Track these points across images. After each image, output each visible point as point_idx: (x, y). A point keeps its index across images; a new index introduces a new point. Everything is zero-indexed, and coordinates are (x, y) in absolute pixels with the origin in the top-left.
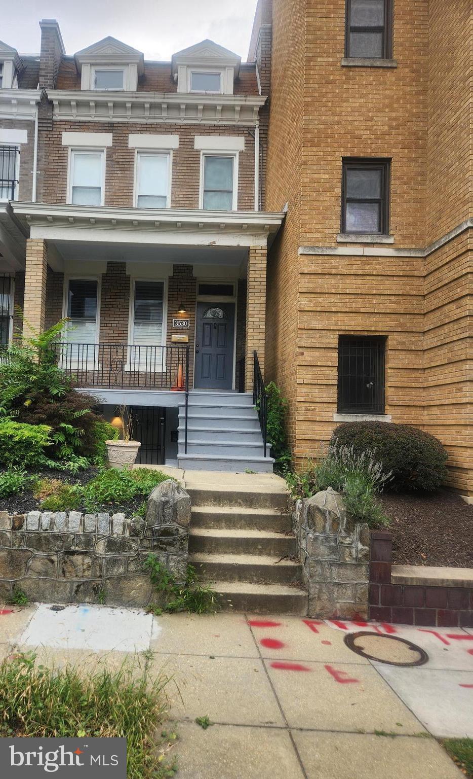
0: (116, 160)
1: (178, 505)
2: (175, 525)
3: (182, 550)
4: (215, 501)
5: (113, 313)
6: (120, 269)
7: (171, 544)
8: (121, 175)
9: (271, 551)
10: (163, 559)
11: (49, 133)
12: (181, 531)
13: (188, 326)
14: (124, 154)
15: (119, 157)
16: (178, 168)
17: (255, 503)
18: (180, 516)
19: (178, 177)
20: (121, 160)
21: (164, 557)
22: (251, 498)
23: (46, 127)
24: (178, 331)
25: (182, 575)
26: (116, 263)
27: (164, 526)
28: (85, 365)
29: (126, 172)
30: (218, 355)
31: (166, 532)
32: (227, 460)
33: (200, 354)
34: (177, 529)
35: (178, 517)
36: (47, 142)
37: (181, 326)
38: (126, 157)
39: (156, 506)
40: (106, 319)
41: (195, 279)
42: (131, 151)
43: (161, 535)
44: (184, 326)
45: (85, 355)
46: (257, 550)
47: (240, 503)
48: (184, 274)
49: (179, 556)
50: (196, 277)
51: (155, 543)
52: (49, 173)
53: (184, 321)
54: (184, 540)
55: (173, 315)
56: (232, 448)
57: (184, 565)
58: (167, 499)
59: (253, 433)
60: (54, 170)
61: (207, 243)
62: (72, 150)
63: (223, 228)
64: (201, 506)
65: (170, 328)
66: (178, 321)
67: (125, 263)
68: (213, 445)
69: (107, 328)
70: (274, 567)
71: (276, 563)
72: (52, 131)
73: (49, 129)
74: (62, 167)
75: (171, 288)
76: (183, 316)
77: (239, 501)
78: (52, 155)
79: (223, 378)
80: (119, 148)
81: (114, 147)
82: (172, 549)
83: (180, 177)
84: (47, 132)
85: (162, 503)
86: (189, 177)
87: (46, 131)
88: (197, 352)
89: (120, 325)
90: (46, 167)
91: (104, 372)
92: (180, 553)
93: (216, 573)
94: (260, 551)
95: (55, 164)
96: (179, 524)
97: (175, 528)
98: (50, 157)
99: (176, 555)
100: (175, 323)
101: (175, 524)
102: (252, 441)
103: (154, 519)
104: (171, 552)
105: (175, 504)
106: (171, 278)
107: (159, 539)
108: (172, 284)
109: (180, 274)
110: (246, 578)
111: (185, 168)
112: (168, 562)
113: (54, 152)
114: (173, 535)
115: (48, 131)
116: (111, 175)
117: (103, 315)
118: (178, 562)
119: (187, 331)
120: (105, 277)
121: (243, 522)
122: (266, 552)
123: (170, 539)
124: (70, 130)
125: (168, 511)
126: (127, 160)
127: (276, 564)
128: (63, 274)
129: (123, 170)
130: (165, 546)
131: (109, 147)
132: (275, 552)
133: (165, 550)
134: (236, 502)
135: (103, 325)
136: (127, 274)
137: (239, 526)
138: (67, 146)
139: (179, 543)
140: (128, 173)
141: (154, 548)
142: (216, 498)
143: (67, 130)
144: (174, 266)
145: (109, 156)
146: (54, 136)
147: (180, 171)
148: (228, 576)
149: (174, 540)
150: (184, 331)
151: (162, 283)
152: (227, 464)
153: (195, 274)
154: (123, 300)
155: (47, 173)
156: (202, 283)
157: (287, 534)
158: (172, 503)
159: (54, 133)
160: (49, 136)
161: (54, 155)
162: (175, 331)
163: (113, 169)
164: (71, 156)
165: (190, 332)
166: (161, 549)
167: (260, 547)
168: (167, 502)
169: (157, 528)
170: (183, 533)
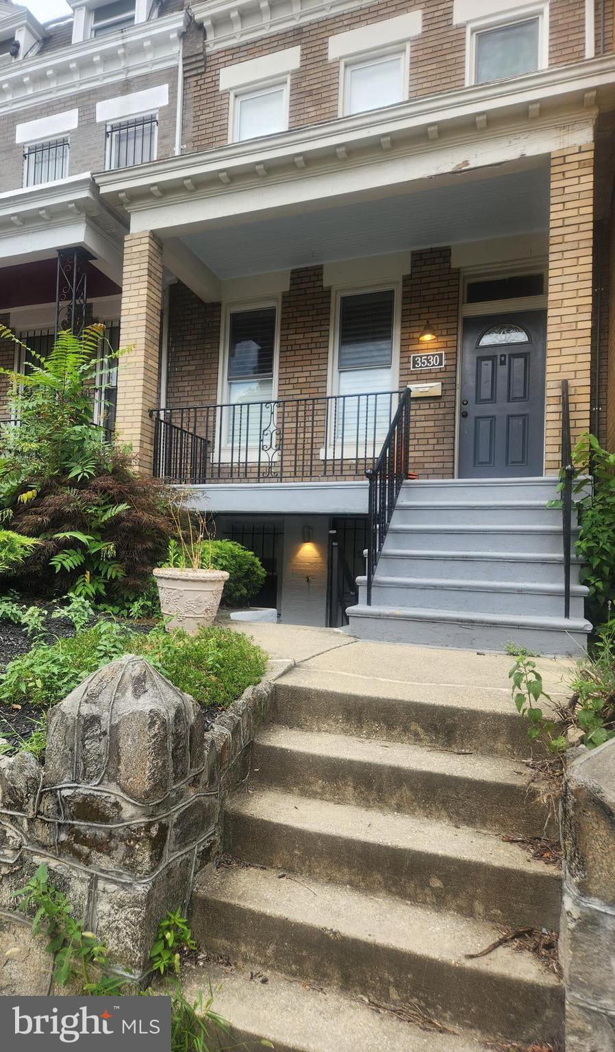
0: (307, 89)
1: (122, 731)
2: (112, 792)
3: (132, 868)
4: (348, 720)
5: (300, 358)
6: (313, 279)
7: (102, 846)
8: (314, 114)
9: (476, 903)
10: (79, 888)
11: (199, 77)
12: (128, 811)
13: (441, 364)
14: (320, 75)
15: (311, 82)
16: (420, 70)
17: (462, 736)
18: (126, 765)
19: (420, 87)
20: (315, 87)
21: (82, 881)
22: (449, 721)
23: (193, 69)
24: (421, 377)
25: (126, 948)
26: (306, 269)
27: (85, 789)
28: (243, 454)
29: (323, 106)
30: (509, 417)
31: (89, 810)
32: (462, 621)
33: (470, 421)
34: (116, 805)
35: (122, 767)
36: (196, 94)
37: (427, 366)
38: (323, 79)
39: (67, 728)
40: (289, 370)
41: (458, 271)
42: (333, 66)
43: (76, 815)
44: (434, 365)
45: (244, 438)
46: (427, 891)
47: (416, 734)
48: (433, 267)
49: (124, 886)
50: (459, 269)
51: (63, 837)
52: (199, 143)
53: (433, 355)
54: (137, 840)
55: (411, 348)
56: (483, 595)
57: (133, 918)
58: (95, 710)
59: (544, 562)
60: (208, 136)
61: (448, 168)
62: (236, 96)
63: (484, 124)
64: (311, 730)
65: (405, 372)
66: (421, 357)
67: (321, 268)
68: (435, 587)
69: (291, 387)
70: (461, 972)
71: (472, 957)
72: (204, 73)
73: (199, 71)
74: (219, 128)
75: (406, 297)
76: (431, 346)
77: (412, 728)
78: (205, 112)
79: (523, 462)
80: (312, 66)
81: (304, 68)
82: (104, 862)
83: (425, 85)
84: (196, 78)
85: (82, 722)
86: (444, 81)
87: (195, 75)
88: (464, 415)
89: (312, 379)
90: (194, 134)
91: (284, 464)
92: (127, 879)
93: (272, 947)
94: (437, 897)
95: (207, 126)
96: (123, 790)
97: (112, 799)
98: (201, 117)
99: (115, 882)
100: (415, 363)
101: (113, 788)
102: (546, 582)
103: (61, 765)
104: (102, 871)
105: (115, 727)
106: (406, 280)
107: (73, 825)
108: (408, 289)
109: (424, 268)
110: (365, 988)
111: (434, 66)
112: (93, 896)
113: (208, 106)
114: (106, 819)
115: (198, 74)
116: (298, 118)
117: (283, 365)
118: (121, 906)
119: (440, 375)
120: (287, 299)
121: (406, 792)
122: (460, 902)
123: (98, 830)
124: (234, 62)
125: (97, 747)
126: (324, 84)
127: (469, 964)
128: (219, 304)
129: (318, 103)
130: (86, 849)
131: (296, 70)
132: (487, 909)
133: (87, 861)
134: (406, 730)
135: (283, 381)
136: (325, 285)
137: (393, 802)
138: (227, 90)
139: (122, 849)
140: (327, 105)
141: (61, 849)
142: (350, 712)
143: (227, 64)
144: (414, 254)
145: (295, 86)
146: (207, 81)
147: (425, 74)
148: (308, 965)
149: (111, 836)
150: (433, 376)
151: (391, 293)
152: (461, 631)
153: (455, 263)
154: (317, 334)
155: (196, 144)
156: (473, 280)
157: (538, 856)
158: (105, 725)
159: (207, 75)
160: (200, 83)
161: (208, 111)
162: (414, 377)
163: (301, 106)
164: (234, 106)
165: (448, 375)
166: (78, 855)
167: (437, 883)
168: (94, 720)
169: (66, 793)
170: (132, 817)
